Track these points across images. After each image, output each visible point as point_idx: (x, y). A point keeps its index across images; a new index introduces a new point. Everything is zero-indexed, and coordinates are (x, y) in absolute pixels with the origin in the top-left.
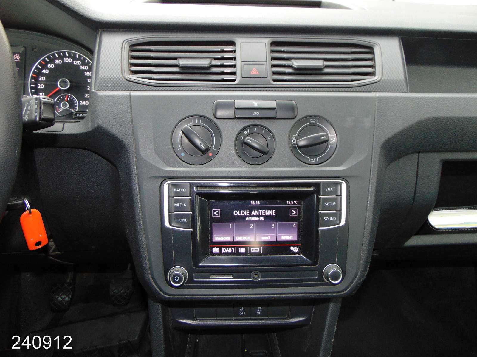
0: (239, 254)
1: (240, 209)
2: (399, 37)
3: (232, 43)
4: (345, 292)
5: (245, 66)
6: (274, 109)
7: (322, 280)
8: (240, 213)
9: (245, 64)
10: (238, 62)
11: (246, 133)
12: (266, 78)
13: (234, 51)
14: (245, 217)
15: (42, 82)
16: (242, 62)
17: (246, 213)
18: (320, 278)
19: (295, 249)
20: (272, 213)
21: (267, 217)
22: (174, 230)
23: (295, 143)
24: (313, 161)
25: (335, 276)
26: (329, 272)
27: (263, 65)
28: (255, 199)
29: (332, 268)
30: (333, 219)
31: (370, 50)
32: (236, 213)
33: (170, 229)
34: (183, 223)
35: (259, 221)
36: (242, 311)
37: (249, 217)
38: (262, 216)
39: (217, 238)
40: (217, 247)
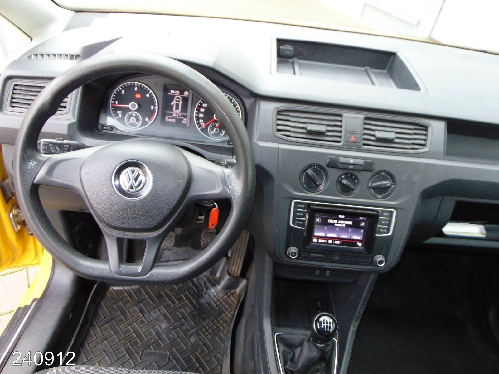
0: (327, 243)
1: (332, 219)
2: (446, 121)
3: (341, 116)
4: (384, 271)
5: (347, 134)
6: (361, 165)
7: (373, 263)
8: (332, 221)
9: (348, 133)
10: (343, 129)
11: (343, 177)
12: (359, 143)
13: (341, 121)
14: (334, 224)
15: (202, 113)
16: (346, 131)
17: (335, 221)
18: (372, 262)
19: (360, 244)
20: (350, 223)
21: (347, 225)
22: (294, 228)
23: (370, 185)
24: (379, 197)
25: (381, 262)
26: (378, 259)
27: (358, 134)
28: (342, 215)
29: (380, 258)
30: (385, 231)
31: (425, 128)
32: (330, 221)
33: (292, 227)
34: (300, 224)
35: (342, 227)
36: (318, 272)
37: (337, 224)
38: (344, 224)
39: (317, 234)
40: (316, 239)
